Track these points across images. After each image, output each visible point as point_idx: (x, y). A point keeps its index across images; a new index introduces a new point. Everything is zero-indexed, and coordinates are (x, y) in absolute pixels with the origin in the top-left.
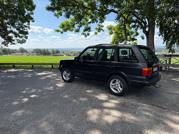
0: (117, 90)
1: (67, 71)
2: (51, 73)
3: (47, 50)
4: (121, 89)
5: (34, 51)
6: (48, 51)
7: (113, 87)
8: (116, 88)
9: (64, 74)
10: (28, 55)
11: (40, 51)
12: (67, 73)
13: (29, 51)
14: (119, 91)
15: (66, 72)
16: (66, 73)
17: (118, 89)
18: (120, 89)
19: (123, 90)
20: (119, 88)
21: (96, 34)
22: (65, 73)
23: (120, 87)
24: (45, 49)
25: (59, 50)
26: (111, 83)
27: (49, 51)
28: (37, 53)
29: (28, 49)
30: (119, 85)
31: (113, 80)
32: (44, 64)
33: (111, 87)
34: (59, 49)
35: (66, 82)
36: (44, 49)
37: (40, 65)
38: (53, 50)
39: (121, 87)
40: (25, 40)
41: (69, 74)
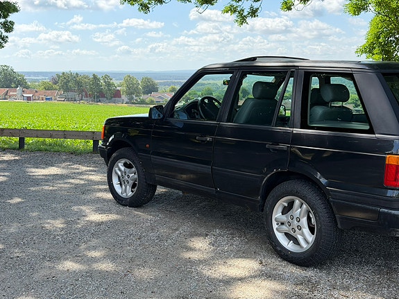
0: (296, 242)
1: (128, 162)
2: (84, 168)
3: (106, 77)
4: (311, 238)
5: (56, 83)
6: (109, 85)
7: (285, 228)
8: (292, 233)
9: (116, 173)
10: (29, 99)
11: (79, 84)
12: (128, 170)
13: (35, 81)
14: (302, 247)
15: (125, 165)
16: (123, 168)
17: (300, 238)
18: (307, 239)
19: (316, 241)
20: (303, 235)
21: (289, 9)
22: (120, 170)
23: (306, 231)
24: (99, 76)
25: (156, 81)
26: (277, 214)
27: (115, 82)
28: (67, 89)
29: (29, 74)
30: (304, 220)
31: (283, 203)
32: (66, 134)
33: (275, 226)
34: (155, 73)
35: (125, 205)
36: (95, 77)
37: (51, 137)
38: (130, 80)
39: (312, 230)
40: (5, 34)
41: (133, 175)
